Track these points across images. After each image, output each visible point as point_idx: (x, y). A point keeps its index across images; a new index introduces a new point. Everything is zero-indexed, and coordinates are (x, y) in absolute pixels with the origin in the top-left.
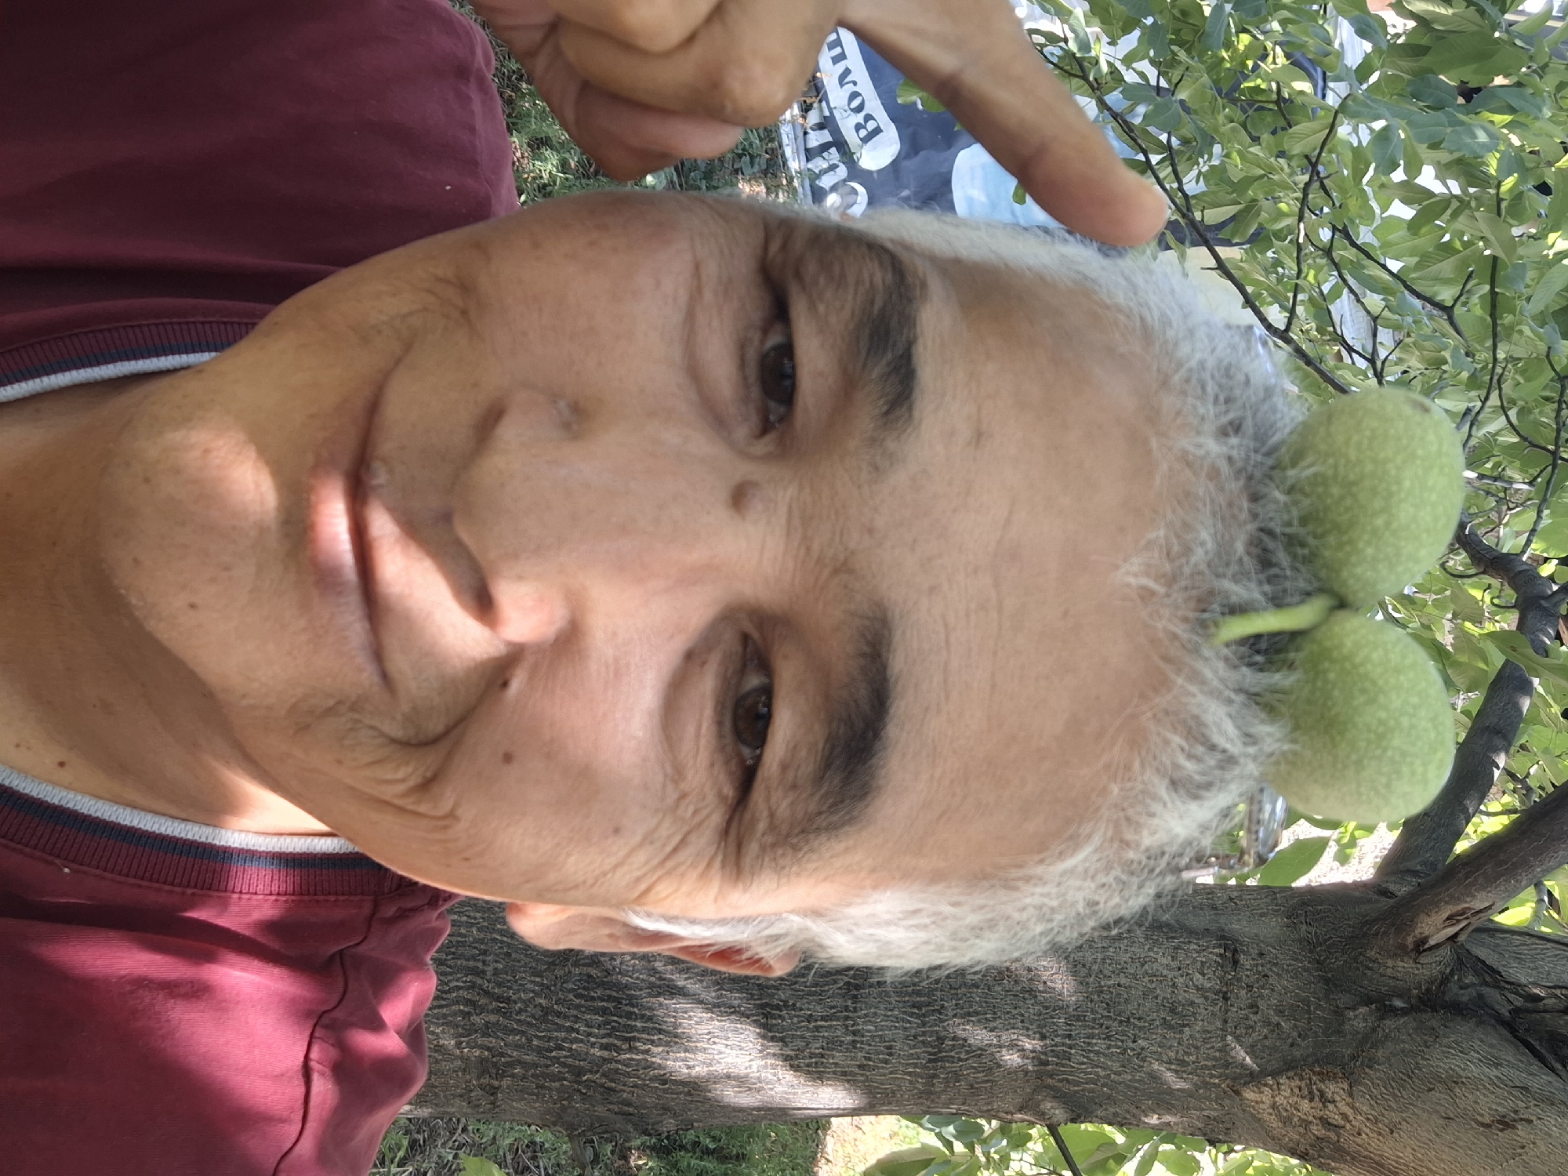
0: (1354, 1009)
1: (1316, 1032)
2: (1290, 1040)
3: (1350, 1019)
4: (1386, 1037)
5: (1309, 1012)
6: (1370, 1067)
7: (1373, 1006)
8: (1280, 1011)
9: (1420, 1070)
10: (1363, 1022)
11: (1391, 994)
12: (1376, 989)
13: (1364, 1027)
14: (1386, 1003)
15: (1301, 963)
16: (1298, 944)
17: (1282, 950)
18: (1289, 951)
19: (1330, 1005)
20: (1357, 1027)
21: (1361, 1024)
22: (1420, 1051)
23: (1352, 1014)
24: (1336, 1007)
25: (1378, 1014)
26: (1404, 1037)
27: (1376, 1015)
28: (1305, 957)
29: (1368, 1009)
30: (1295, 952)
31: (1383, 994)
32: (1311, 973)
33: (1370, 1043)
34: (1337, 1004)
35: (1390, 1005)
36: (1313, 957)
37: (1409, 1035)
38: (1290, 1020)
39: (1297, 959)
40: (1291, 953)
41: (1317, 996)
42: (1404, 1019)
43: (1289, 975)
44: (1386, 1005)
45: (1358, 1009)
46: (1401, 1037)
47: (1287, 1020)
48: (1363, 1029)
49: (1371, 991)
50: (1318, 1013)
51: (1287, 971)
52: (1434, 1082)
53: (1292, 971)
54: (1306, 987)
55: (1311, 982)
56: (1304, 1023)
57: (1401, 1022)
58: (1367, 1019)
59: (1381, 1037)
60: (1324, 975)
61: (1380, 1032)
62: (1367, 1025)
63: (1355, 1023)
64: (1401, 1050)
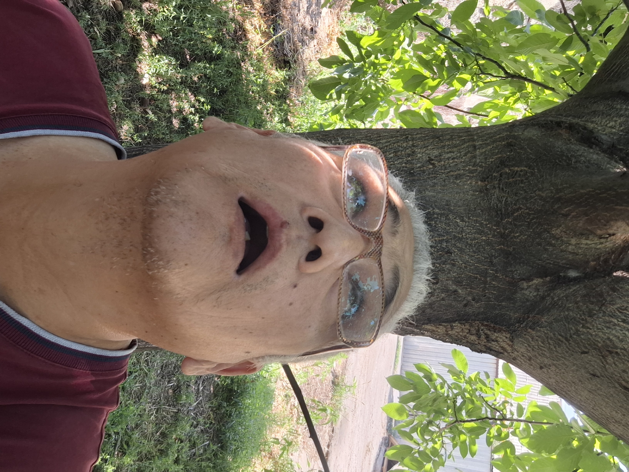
0: (529, 279)
1: (489, 298)
2: (465, 302)
3: (523, 289)
4: (554, 305)
5: (485, 283)
6: (533, 329)
7: (548, 279)
8: (459, 282)
9: (579, 336)
10: (535, 292)
11: (568, 266)
12: (554, 262)
13: (534, 296)
14: (561, 274)
15: (485, 236)
16: (487, 214)
17: (469, 222)
18: (476, 223)
19: (506, 276)
20: (528, 296)
21: (532, 293)
22: (583, 319)
23: (525, 285)
24: (511, 278)
25: (551, 285)
26: (570, 305)
27: (548, 285)
28: (490, 229)
29: (542, 280)
30: (481, 224)
31: (560, 266)
32: (493, 246)
33: (537, 309)
34: (513, 276)
35: (564, 276)
36: (498, 230)
37: (577, 303)
38: (466, 288)
39: (483, 231)
40: (477, 225)
41: (495, 268)
42: (575, 288)
43: (472, 249)
44: (561, 276)
45: (532, 280)
46: (567, 305)
47: (464, 288)
48: (533, 298)
49: (548, 264)
50: (494, 283)
51: (471, 245)
52: (589, 347)
53: (475, 245)
54: (486, 260)
55: (492, 255)
56: (479, 290)
57: (571, 290)
58: (539, 289)
59: (549, 305)
60: (506, 248)
61: (549, 300)
62: (538, 294)
63: (527, 292)
64: (564, 317)
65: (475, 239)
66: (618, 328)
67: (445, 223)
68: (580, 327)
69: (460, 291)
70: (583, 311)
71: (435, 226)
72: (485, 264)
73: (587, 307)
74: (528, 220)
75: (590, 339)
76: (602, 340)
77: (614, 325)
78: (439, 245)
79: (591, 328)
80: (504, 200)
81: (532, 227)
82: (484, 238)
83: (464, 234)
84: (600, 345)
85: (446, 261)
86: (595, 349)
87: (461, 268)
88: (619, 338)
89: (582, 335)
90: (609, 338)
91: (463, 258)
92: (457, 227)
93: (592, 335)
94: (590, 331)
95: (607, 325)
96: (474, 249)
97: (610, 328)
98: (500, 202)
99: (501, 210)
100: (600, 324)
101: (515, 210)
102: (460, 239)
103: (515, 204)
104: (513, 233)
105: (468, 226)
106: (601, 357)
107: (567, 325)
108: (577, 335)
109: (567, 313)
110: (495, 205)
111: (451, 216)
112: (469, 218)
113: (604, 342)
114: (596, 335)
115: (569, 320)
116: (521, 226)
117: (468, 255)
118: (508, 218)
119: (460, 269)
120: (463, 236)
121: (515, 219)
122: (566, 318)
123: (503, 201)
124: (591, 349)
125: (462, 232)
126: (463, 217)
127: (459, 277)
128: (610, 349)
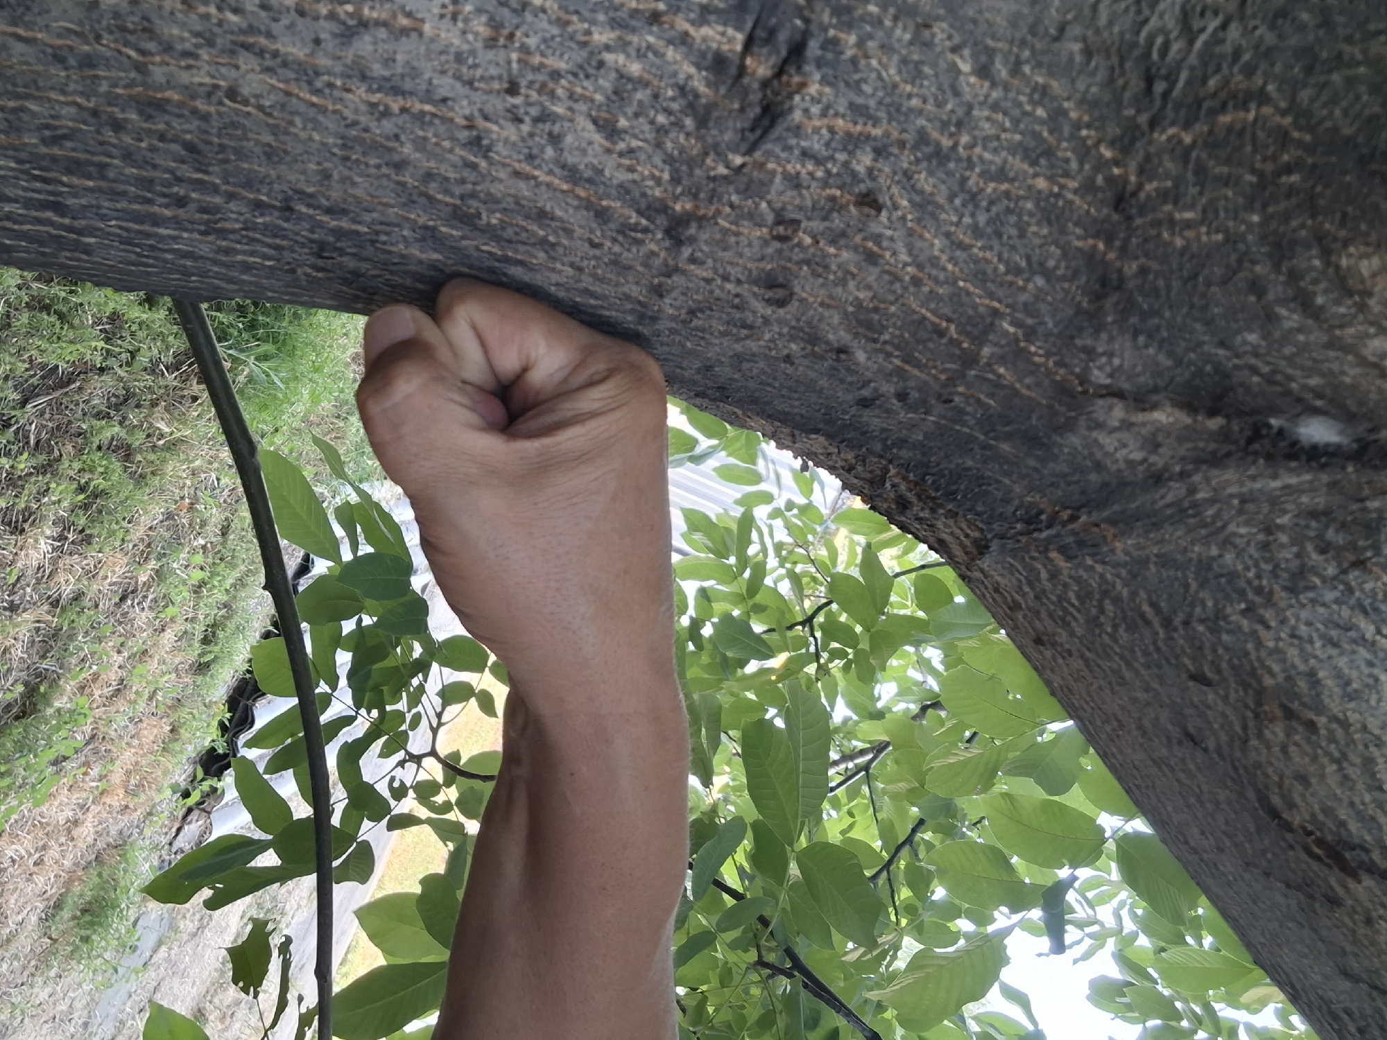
0: (1141, 400)
1: (961, 412)
2: (865, 393)
3: (1099, 426)
4: (1184, 512)
5: (969, 360)
6: (1069, 558)
7: (1215, 423)
8: (869, 326)
9: (1215, 631)
10: (1142, 448)
11: (1319, 403)
12: (1274, 372)
13: (1131, 464)
14: (1273, 421)
15: (1051, 179)
16: (1101, 76)
17: (1007, 88)
18: (1035, 104)
19: (1060, 364)
20: (1107, 454)
21: (1124, 451)
22: (1259, 590)
23: (1118, 412)
24: (1078, 376)
25: (1212, 446)
26: (1243, 531)
27: (1201, 444)
28: (1084, 152)
29: (1188, 421)
30: (1057, 114)
31: (1288, 393)
32: (1063, 231)
33: (1116, 508)
34: (1086, 370)
35: (1281, 432)
36: (1116, 171)
37: (1269, 530)
38: (889, 355)
39: (1049, 153)
40: (1040, 112)
41: (1030, 321)
42: (1293, 480)
43: (973, 215)
44: (1269, 426)
45: (1154, 407)
46: (1232, 528)
47: (880, 351)
48: (1122, 465)
49: (1246, 372)
50: (1002, 370)
51: (973, 197)
52: (1227, 672)
53: (992, 202)
54: (1009, 278)
55: (1041, 264)
56: (935, 377)
57: (1276, 484)
58: (1157, 446)
59: (1168, 506)
60: (1112, 256)
61: (1175, 491)
62: (1145, 460)
63: (1108, 441)
64: (1200, 561)
65: (1001, 175)
66: (1363, 653)
67: (904, 61)
68: (1234, 611)
69: (861, 356)
70: (1276, 566)
71: (854, 61)
72: (1000, 293)
73: (1298, 555)
74: (1269, 167)
75: (1247, 654)
76: (1284, 671)
77: (1355, 641)
78: (841, 157)
79: (1273, 624)
80: (1210, 30)
81: (1265, 206)
82: (1041, 183)
83: (965, 139)
84: (1268, 681)
85: (843, 234)
86: (1245, 686)
87: (896, 278)
88: (1348, 683)
89: (1229, 632)
90: (1312, 674)
91: (919, 244)
92: (949, 94)
93: (1259, 644)
94: (1262, 633)
95: (1334, 633)
96: (982, 219)
97: (1335, 645)
98: (1190, 35)
99: (1171, 79)
100: (1309, 624)
101: (1234, 96)
102: (940, 157)
103: (1249, 71)
104: (1176, 202)
105: (995, 107)
106: (1250, 714)
107: (1194, 586)
108: (1208, 628)
109: (1214, 551)
110: (1159, 40)
111: (940, 32)
112: (1015, 70)
113: (1289, 678)
114: (1277, 650)
115: (1210, 575)
116: (1226, 181)
117: (948, 235)
118: (1187, 126)
119: (891, 283)
120: (956, 145)
121: (1211, 143)
122: (1205, 566)
123: (1203, 38)
124: (1231, 679)
125: (959, 124)
126: (991, 53)
127: (876, 310)
128: (1295, 705)
